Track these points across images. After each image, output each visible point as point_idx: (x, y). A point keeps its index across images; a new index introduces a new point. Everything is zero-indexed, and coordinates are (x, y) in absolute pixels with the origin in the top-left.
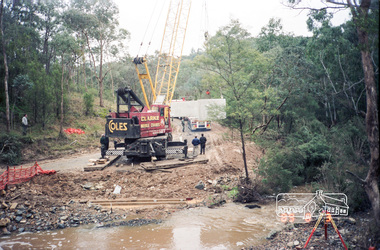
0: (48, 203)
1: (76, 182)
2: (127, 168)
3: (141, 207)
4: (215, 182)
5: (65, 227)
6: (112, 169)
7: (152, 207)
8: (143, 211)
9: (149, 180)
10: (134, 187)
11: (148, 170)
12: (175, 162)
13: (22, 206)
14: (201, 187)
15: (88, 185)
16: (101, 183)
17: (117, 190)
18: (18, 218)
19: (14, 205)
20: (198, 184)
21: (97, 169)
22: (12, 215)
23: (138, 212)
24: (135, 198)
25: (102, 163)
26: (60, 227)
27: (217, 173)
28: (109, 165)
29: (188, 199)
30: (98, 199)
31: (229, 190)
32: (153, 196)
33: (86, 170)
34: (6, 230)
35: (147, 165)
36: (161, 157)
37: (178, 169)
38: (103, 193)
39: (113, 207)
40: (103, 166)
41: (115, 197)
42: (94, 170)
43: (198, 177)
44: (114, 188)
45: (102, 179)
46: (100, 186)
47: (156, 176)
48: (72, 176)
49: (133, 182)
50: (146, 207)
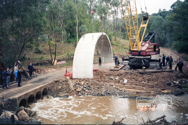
0: (96, 84)
1: (106, 75)
2: (130, 71)
3: (139, 91)
4: (178, 82)
5: (105, 95)
6: (123, 71)
7: (144, 91)
8: (140, 93)
9: (141, 78)
10: (133, 81)
11: (140, 73)
12: (155, 70)
13: (86, 84)
14: (169, 84)
15: (112, 77)
16: (118, 77)
17: (126, 81)
18: (85, 89)
19: (82, 83)
20: (168, 82)
21: (116, 70)
22: (82, 87)
23: (137, 93)
24: (135, 86)
25: (118, 68)
26: (102, 95)
27: (179, 78)
28: (121, 69)
29: (162, 90)
30: (116, 84)
31: (186, 87)
32: (143, 86)
33: (111, 70)
34: (80, 93)
35: (141, 71)
36: (147, 67)
37: (157, 74)
38: (119, 82)
39: (125, 89)
40: (118, 69)
41: (124, 84)
42: (114, 70)
43: (168, 79)
44: (124, 80)
45: (118, 75)
46: (117, 78)
47: (145, 76)
48: (104, 73)
49: (133, 78)
50: (141, 91)
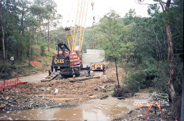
0: (24, 97)
1: (37, 87)
2: (61, 80)
3: (68, 99)
4: (103, 87)
5: (32, 108)
6: (54, 81)
7: (73, 99)
8: (69, 101)
9: (72, 86)
10: (64, 90)
11: (71, 82)
12: (84, 77)
13: (11, 99)
14: (96, 90)
15: (43, 88)
16: (49, 88)
17: (57, 91)
18: (9, 104)
19: (7, 98)
20: (95, 88)
21: (47, 81)
22: (7, 103)
23: (66, 101)
24: (65, 95)
26: (29, 108)
27: (104, 83)
28: (53, 79)
29: (90, 95)
30: (47, 95)
31: (110, 91)
32: (74, 94)
33: (42, 81)
34: (4, 110)
35: (71, 79)
36: (77, 75)
37: (86, 81)
38: (50, 92)
39: (55, 99)
40: (50, 79)
41: (55, 94)
42: (45, 81)
43: (95, 85)
44: (55, 90)
45: (49, 86)
46: (48, 89)
47: (75, 84)
48: (35, 84)
49: (64, 87)
50: (70, 99)
